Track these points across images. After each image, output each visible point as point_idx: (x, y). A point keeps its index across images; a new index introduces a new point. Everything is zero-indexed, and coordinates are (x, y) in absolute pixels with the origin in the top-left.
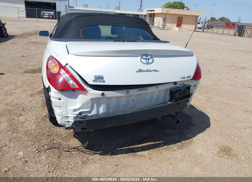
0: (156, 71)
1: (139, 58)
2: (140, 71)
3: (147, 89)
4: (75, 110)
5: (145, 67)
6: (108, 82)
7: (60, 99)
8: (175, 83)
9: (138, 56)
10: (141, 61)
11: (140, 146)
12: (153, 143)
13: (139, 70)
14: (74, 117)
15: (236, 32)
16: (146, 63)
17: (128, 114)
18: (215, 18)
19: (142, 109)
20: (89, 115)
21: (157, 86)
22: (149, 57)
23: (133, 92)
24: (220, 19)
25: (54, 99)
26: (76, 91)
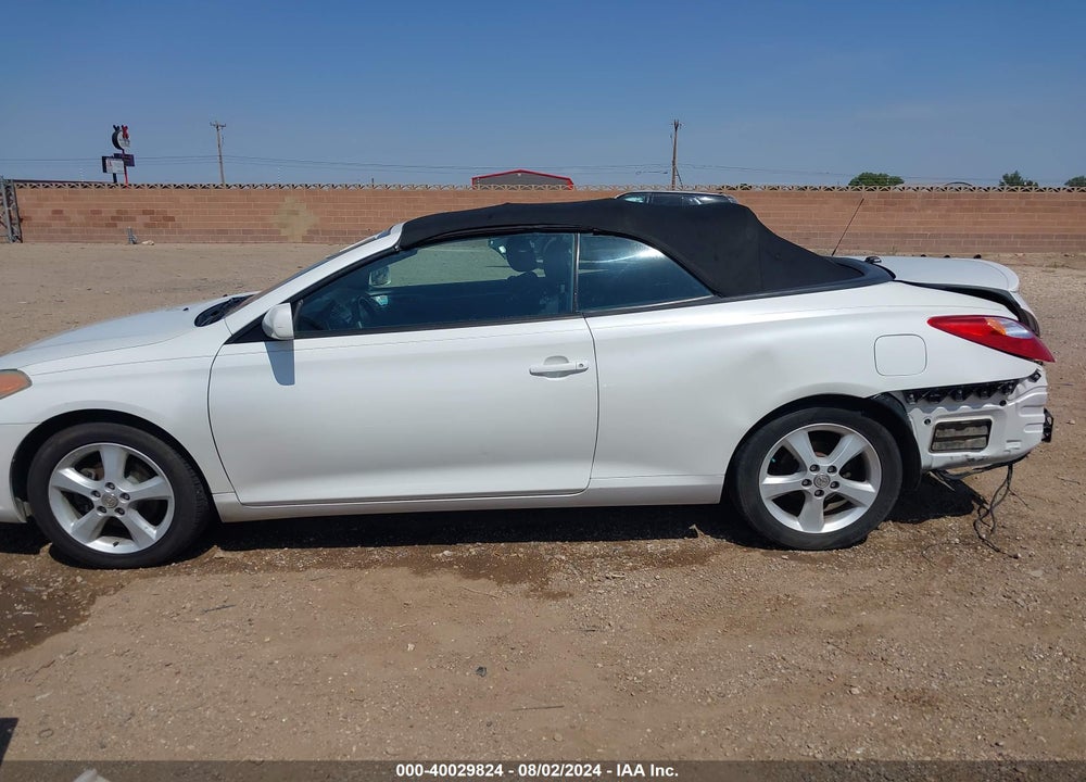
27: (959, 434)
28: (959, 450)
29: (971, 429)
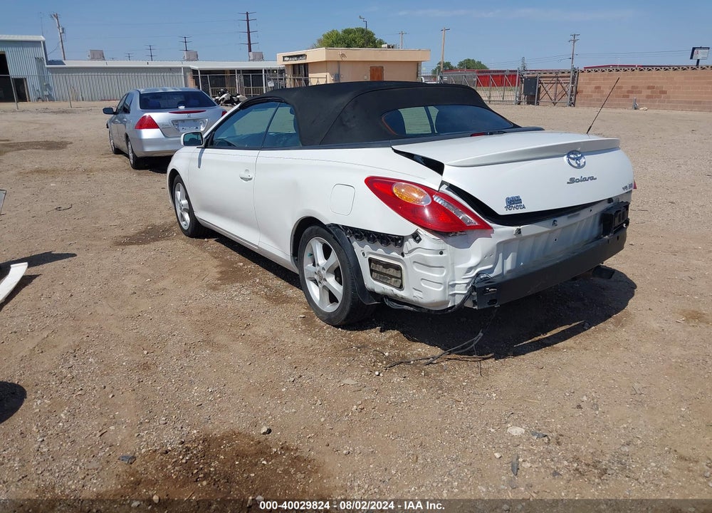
0: (592, 178)
1: (565, 158)
2: (572, 181)
3: (578, 214)
4: (470, 269)
5: (577, 174)
6: (530, 207)
7: (441, 253)
8: (610, 200)
9: (563, 156)
10: (569, 163)
11: (548, 335)
12: (568, 326)
13: (571, 179)
14: (468, 284)
15: (520, 94)
16: (576, 165)
17: (557, 264)
18: (448, 64)
19: (574, 253)
20: (492, 275)
21: (590, 208)
22: (579, 156)
23: (562, 221)
24: (461, 64)
25: (429, 253)
26: (469, 232)
27: (384, 271)
28: (383, 282)
29: (392, 270)
